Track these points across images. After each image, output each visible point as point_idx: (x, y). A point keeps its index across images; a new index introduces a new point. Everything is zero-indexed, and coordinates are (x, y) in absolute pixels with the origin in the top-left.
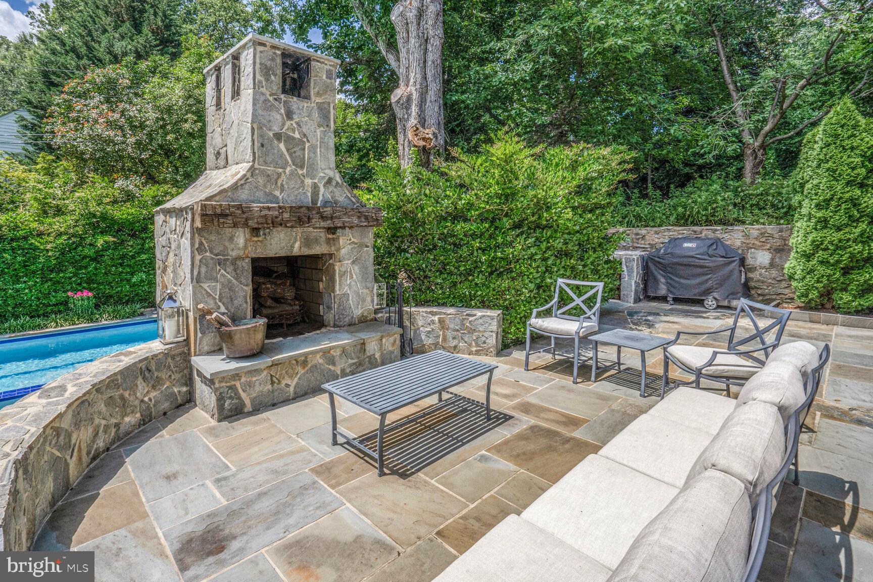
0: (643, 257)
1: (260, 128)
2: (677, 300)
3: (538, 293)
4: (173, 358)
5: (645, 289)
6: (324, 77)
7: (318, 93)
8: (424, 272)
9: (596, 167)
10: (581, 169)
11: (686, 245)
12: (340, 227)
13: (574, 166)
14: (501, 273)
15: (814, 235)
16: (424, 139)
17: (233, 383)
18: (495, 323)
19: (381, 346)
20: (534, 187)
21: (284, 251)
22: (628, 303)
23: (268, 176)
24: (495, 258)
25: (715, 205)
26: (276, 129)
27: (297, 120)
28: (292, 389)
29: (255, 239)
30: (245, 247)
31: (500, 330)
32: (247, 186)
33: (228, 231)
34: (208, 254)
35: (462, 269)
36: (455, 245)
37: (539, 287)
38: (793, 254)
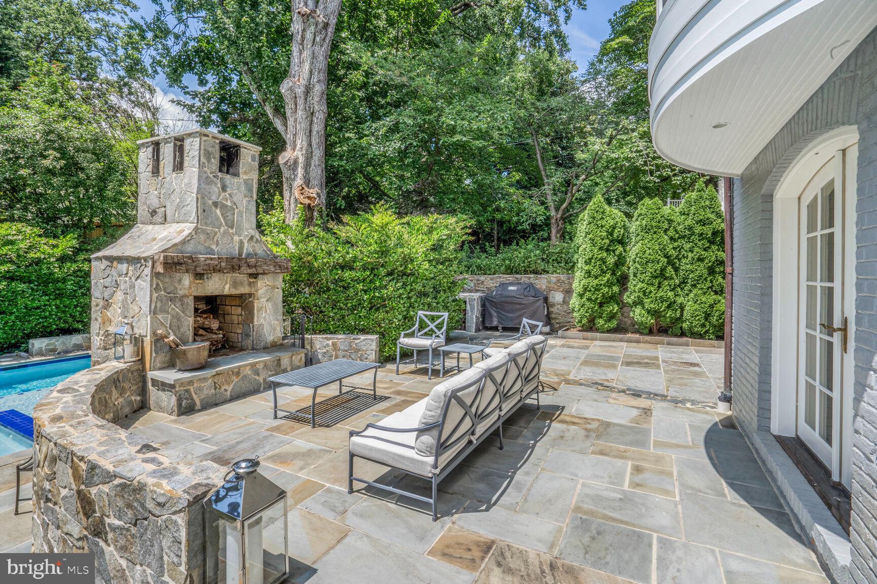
0: (481, 298)
1: (203, 198)
2: (505, 329)
3: (404, 322)
4: (132, 373)
5: (483, 322)
6: (250, 160)
7: (245, 172)
8: (320, 308)
9: (446, 232)
10: (435, 233)
11: (511, 288)
12: (261, 274)
13: (431, 230)
14: (378, 308)
15: (584, 281)
16: (309, 198)
17: (188, 387)
18: (374, 344)
19: (292, 362)
20: (402, 246)
21: (217, 291)
22: (472, 332)
23: (208, 234)
24: (374, 297)
25: (529, 260)
26: (214, 198)
27: (229, 192)
28: (229, 393)
29: (197, 281)
30: (190, 288)
31: (378, 349)
32: (192, 242)
33: (178, 275)
34: (162, 293)
35: (349, 305)
36: (344, 287)
37: (405, 318)
38: (574, 295)
